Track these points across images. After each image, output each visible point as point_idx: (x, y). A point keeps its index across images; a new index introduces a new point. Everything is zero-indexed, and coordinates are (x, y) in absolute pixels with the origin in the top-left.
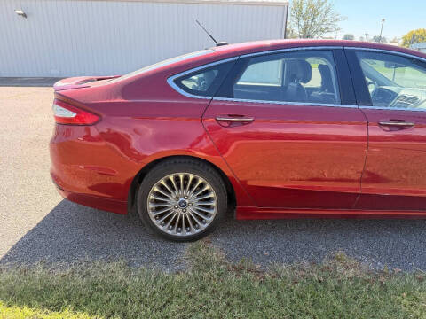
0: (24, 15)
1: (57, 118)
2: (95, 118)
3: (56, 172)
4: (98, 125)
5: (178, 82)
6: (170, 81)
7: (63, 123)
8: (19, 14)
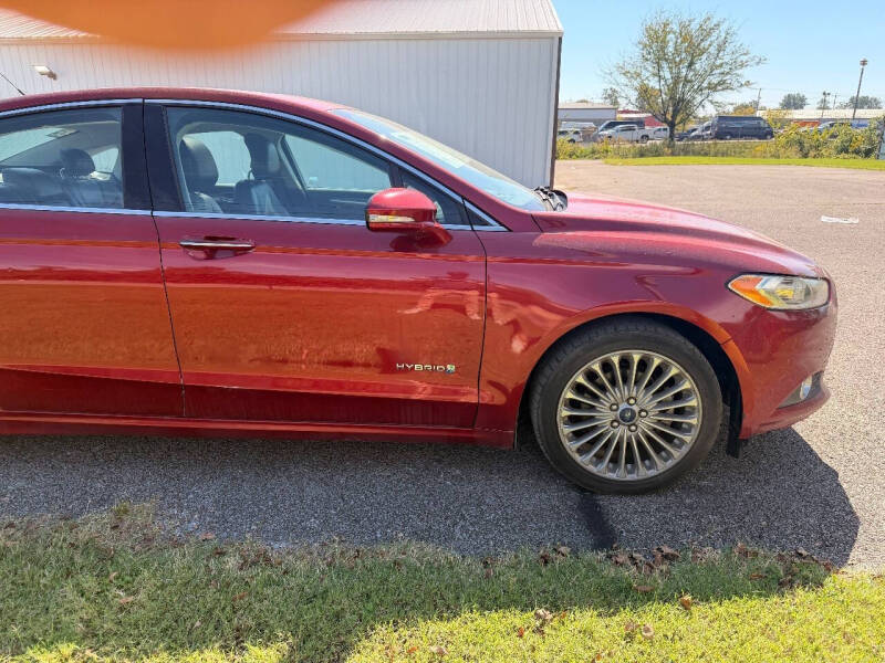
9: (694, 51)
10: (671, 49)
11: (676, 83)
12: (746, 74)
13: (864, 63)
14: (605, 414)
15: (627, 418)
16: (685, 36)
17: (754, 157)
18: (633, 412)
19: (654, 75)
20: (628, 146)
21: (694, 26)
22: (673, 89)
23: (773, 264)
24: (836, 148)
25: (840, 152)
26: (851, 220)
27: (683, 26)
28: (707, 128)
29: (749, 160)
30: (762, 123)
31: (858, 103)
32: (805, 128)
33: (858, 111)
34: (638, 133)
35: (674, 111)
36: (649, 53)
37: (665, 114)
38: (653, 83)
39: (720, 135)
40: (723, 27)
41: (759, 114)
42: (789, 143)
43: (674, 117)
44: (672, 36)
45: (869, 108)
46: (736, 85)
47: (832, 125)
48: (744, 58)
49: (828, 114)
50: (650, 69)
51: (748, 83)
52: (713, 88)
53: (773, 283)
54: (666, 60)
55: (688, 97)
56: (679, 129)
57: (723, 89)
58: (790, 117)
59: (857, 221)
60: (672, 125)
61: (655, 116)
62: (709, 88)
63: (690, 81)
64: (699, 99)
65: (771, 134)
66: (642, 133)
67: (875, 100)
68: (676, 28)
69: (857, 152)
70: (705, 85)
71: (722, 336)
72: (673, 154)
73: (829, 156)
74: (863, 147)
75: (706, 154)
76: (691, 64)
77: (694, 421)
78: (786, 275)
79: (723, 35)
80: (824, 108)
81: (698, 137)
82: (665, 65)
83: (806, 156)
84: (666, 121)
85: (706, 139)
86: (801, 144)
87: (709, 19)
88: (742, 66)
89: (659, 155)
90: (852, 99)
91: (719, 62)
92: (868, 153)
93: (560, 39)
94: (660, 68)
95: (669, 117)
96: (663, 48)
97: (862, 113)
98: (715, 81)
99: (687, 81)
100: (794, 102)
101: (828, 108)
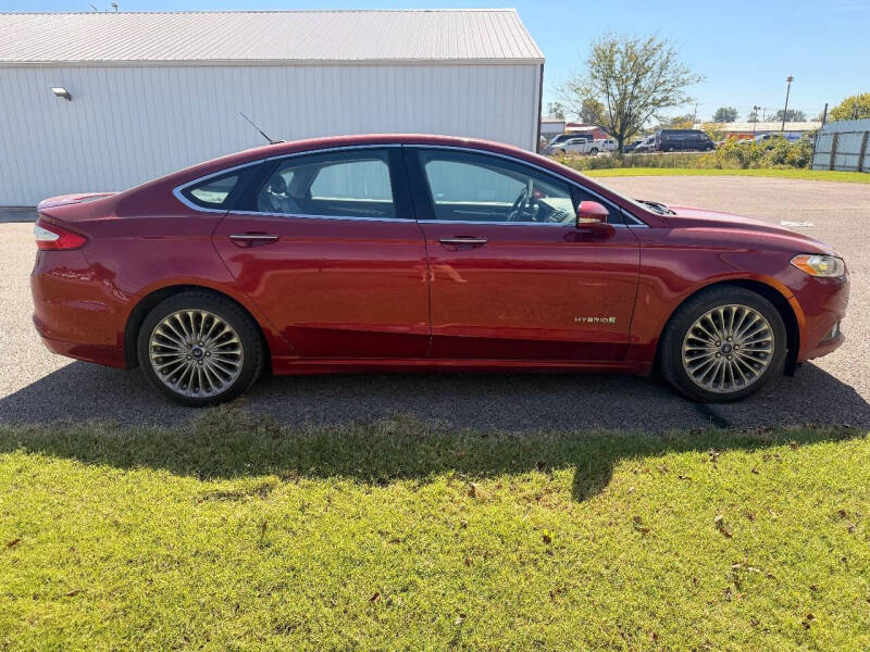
0: (68, 96)
1: (39, 243)
2: (81, 241)
3: (40, 316)
4: (84, 249)
5: (186, 192)
6: (177, 192)
7: (47, 248)
8: (59, 95)
9: (640, 70)
10: (617, 67)
11: (623, 99)
12: (688, 91)
13: (790, 79)
14: (712, 349)
15: (726, 351)
16: (630, 55)
17: (699, 167)
18: (730, 346)
19: (603, 91)
20: (581, 158)
21: (639, 47)
22: (620, 105)
23: (813, 247)
24: (773, 159)
25: (776, 163)
26: (805, 224)
27: (630, 47)
28: (651, 141)
29: (694, 171)
30: (702, 136)
31: (786, 116)
32: (742, 141)
33: (787, 124)
34: (588, 146)
35: (622, 125)
36: (598, 71)
37: (614, 128)
38: (602, 100)
39: (664, 147)
40: (666, 48)
41: (696, 127)
42: (729, 156)
43: (622, 130)
44: (618, 55)
45: (795, 120)
46: (678, 101)
47: (765, 138)
48: (686, 76)
49: (760, 127)
50: (600, 86)
51: (689, 100)
52: (657, 104)
53: (816, 260)
54: (615, 78)
55: (634, 111)
56: (625, 142)
57: (667, 105)
58: (725, 129)
59: (811, 225)
60: (620, 138)
61: (604, 129)
62: (653, 104)
63: (637, 97)
64: (644, 114)
65: (712, 147)
66: (592, 145)
67: (800, 113)
68: (623, 49)
69: (792, 163)
70: (650, 101)
71: (787, 293)
72: (623, 166)
73: (767, 166)
74: (798, 158)
75: (654, 166)
76: (637, 81)
77: (769, 351)
78: (823, 255)
79: (665, 55)
80: (756, 121)
81: (643, 149)
82: (613, 82)
83: (745, 167)
84: (614, 135)
85: (652, 151)
86: (740, 155)
87: (651, 40)
88: (683, 83)
89: (610, 167)
90: (779, 113)
91: (661, 80)
92: (801, 164)
93: (542, 66)
94: (608, 85)
95: (617, 131)
96: (611, 67)
97: (791, 126)
98: (659, 97)
99: (634, 97)
100: (726, 116)
101: (758, 121)
